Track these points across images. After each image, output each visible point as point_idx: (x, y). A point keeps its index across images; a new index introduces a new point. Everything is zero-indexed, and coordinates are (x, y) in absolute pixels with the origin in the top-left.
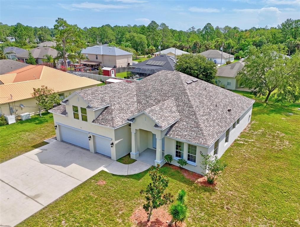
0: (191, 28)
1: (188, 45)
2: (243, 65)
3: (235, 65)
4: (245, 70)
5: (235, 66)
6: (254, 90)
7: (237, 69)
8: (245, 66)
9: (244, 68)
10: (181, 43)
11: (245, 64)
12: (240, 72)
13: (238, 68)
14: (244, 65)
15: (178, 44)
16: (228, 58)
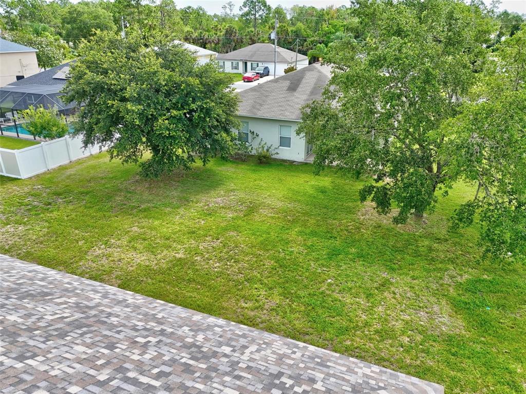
0: (227, 6)
1: (216, 38)
2: (326, 76)
3: (302, 78)
4: (334, 97)
5: (304, 81)
6: (374, 184)
7: (308, 92)
8: (334, 80)
9: (332, 88)
10: (201, 32)
11: (334, 72)
12: (313, 110)
13: (313, 86)
14: (330, 76)
15: (195, 35)
16: (294, 62)
